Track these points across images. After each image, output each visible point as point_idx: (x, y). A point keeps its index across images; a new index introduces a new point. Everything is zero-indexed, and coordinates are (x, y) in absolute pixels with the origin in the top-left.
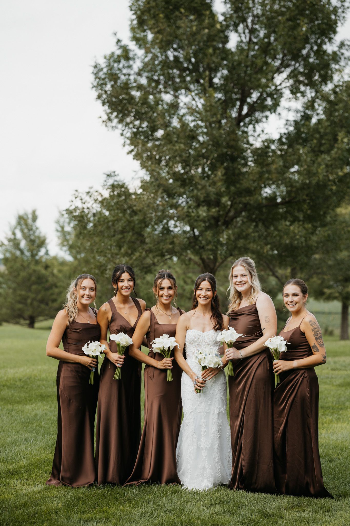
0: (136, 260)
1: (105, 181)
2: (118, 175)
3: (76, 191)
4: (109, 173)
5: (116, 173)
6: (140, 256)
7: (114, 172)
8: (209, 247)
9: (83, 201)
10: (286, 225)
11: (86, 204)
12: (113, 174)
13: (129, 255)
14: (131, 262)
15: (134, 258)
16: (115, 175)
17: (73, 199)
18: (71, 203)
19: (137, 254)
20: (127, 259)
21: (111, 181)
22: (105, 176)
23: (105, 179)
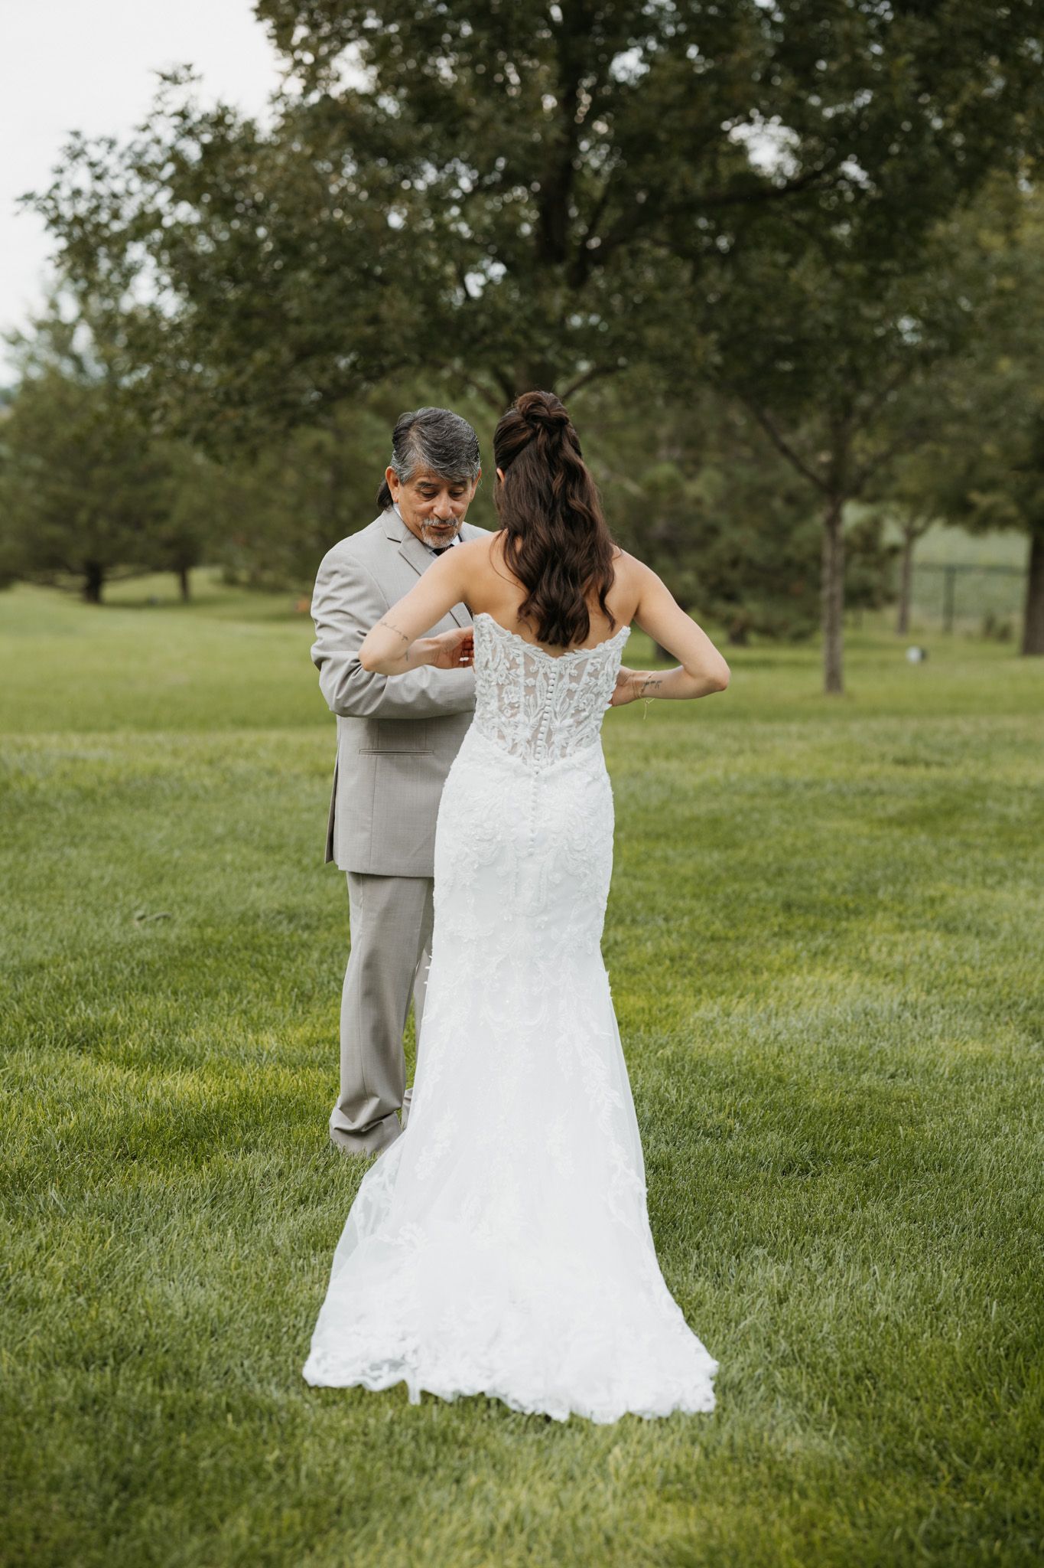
0: (255, 377)
1: (159, 98)
2: (200, 77)
3: (76, 134)
4: (168, 72)
5: (195, 71)
6: (271, 363)
7: (188, 67)
8: (501, 336)
9: (99, 170)
10: (775, 265)
11: (107, 180)
12: (183, 74)
13: (230, 357)
14: (238, 382)
15: (250, 369)
16: (192, 79)
17: (65, 162)
18: (57, 178)
19: (261, 356)
20: (226, 371)
21: (177, 98)
22: (159, 79)
23: (156, 90)
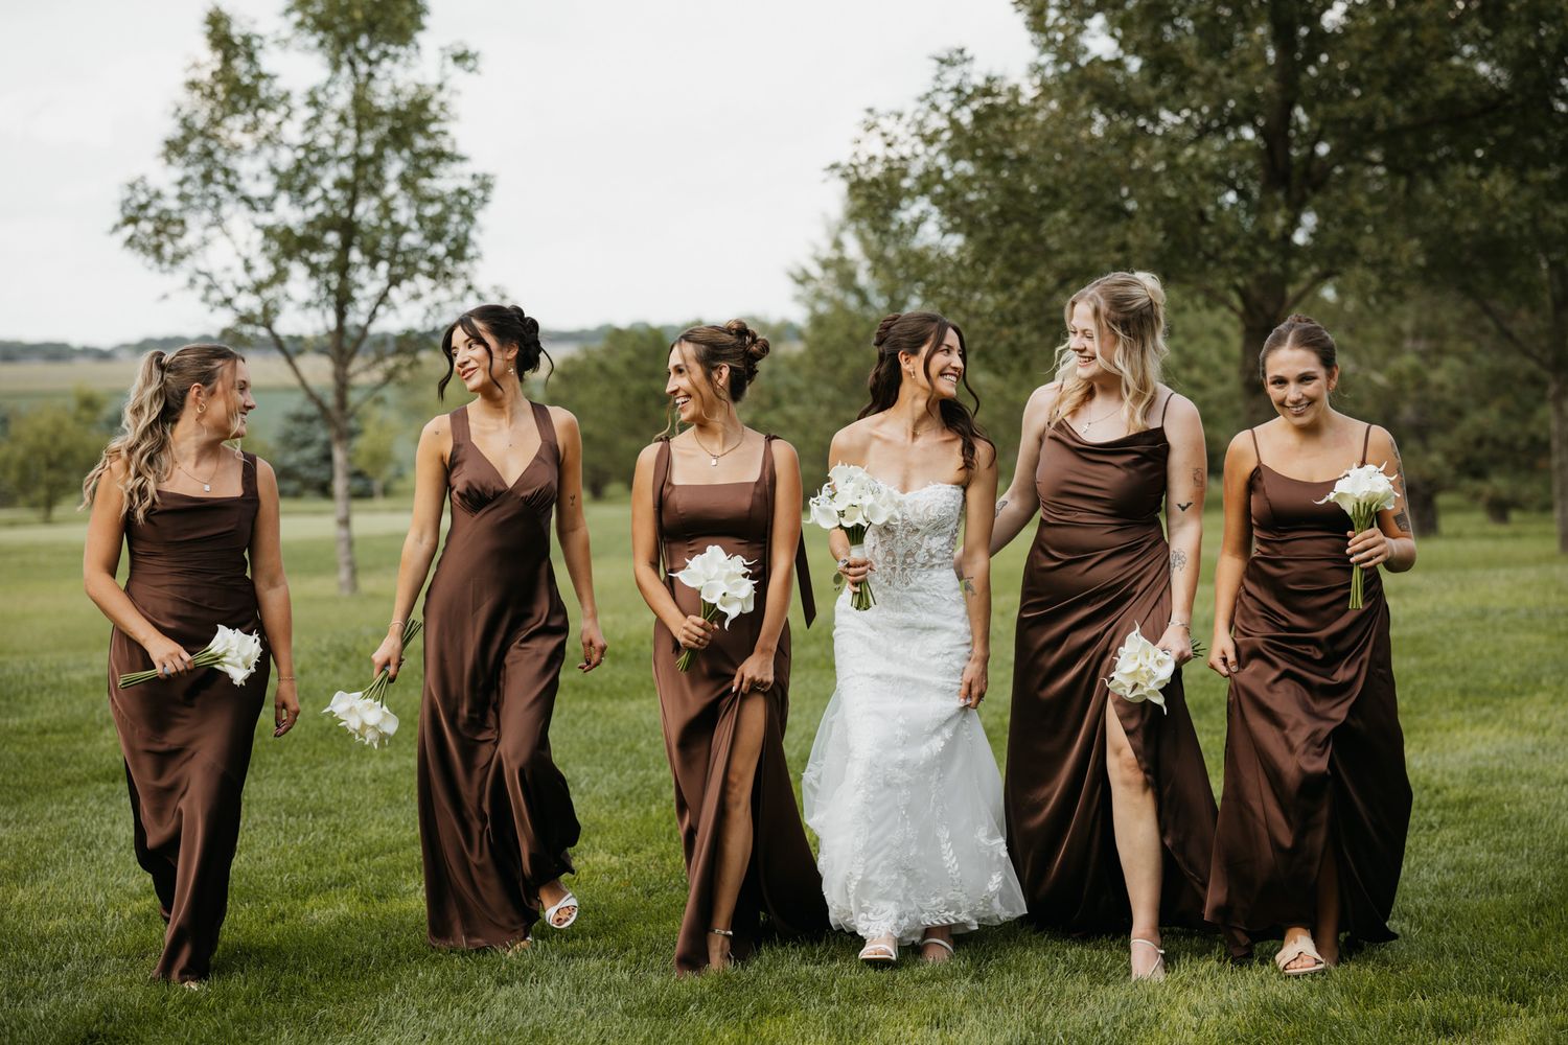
0: (1026, 300)
1: (938, 78)
2: (972, 58)
3: (870, 111)
4: (945, 56)
5: (967, 54)
6: (1038, 288)
7: (961, 51)
8: (1232, 254)
9: (889, 139)
10: (1469, 178)
11: (897, 147)
12: (957, 57)
13: (1005, 285)
15: (1021, 294)
16: (965, 60)
17: (860, 133)
18: (856, 148)
19: (1030, 283)
20: (1001, 297)
21: (952, 77)
22: (935, 64)
23: (936, 73)
